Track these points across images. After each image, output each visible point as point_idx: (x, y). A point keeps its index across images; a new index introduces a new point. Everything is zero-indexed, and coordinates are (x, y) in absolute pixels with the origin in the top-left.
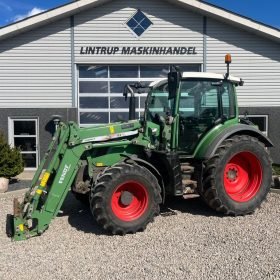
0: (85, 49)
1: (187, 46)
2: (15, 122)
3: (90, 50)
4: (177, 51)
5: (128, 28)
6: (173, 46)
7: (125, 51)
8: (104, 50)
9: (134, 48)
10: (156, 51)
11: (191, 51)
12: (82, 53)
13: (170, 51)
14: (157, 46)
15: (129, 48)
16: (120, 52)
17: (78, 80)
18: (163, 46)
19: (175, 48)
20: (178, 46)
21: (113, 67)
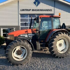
0: (22, 10)
1: (50, 9)
2: (3, 29)
5: (34, 4)
6: (46, 9)
7: (33, 10)
8: (27, 10)
9: (35, 9)
12: (21, 11)
13: (45, 10)
14: (41, 9)
15: (34, 9)
16: (31, 10)
17: (20, 18)
18: (43, 9)
19: (46, 10)
20: (47, 9)
21: (29, 14)
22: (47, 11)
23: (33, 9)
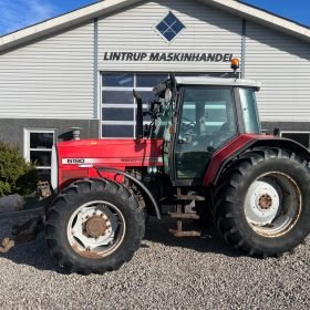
0: (109, 54)
1: (223, 53)
2: (31, 134)
3: (115, 56)
4: (212, 58)
6: (207, 53)
7: (154, 57)
8: (130, 56)
10: (188, 57)
11: (227, 58)
12: (105, 59)
13: (204, 58)
14: (189, 52)
15: (158, 54)
16: (148, 58)
17: (101, 89)
18: (196, 52)
19: (210, 55)
20: (212, 53)
21: (139, 74)
22: (212, 60)
23: (152, 54)
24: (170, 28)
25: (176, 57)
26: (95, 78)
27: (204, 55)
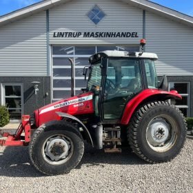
2: (6, 86)
3: (61, 35)
8: (70, 34)
10: (109, 35)
11: (134, 35)
12: (54, 37)
16: (82, 36)
18: (114, 31)
19: (123, 33)
24: (96, 16)
25: (101, 35)
26: (48, 49)
27: (119, 33)
